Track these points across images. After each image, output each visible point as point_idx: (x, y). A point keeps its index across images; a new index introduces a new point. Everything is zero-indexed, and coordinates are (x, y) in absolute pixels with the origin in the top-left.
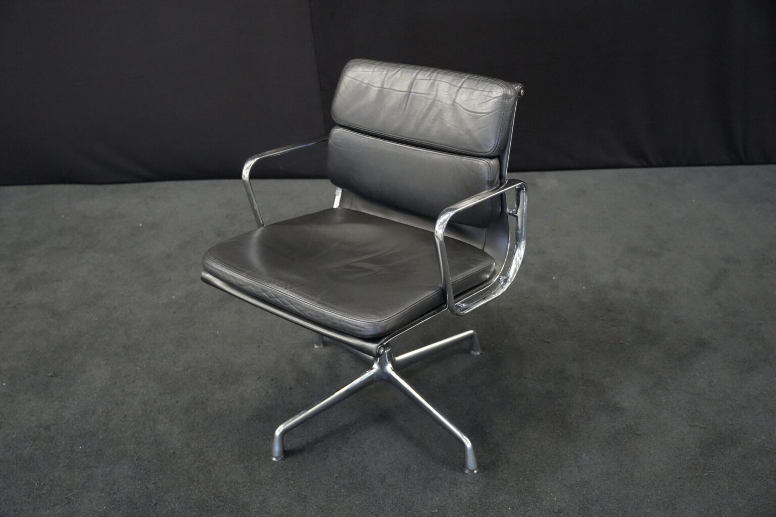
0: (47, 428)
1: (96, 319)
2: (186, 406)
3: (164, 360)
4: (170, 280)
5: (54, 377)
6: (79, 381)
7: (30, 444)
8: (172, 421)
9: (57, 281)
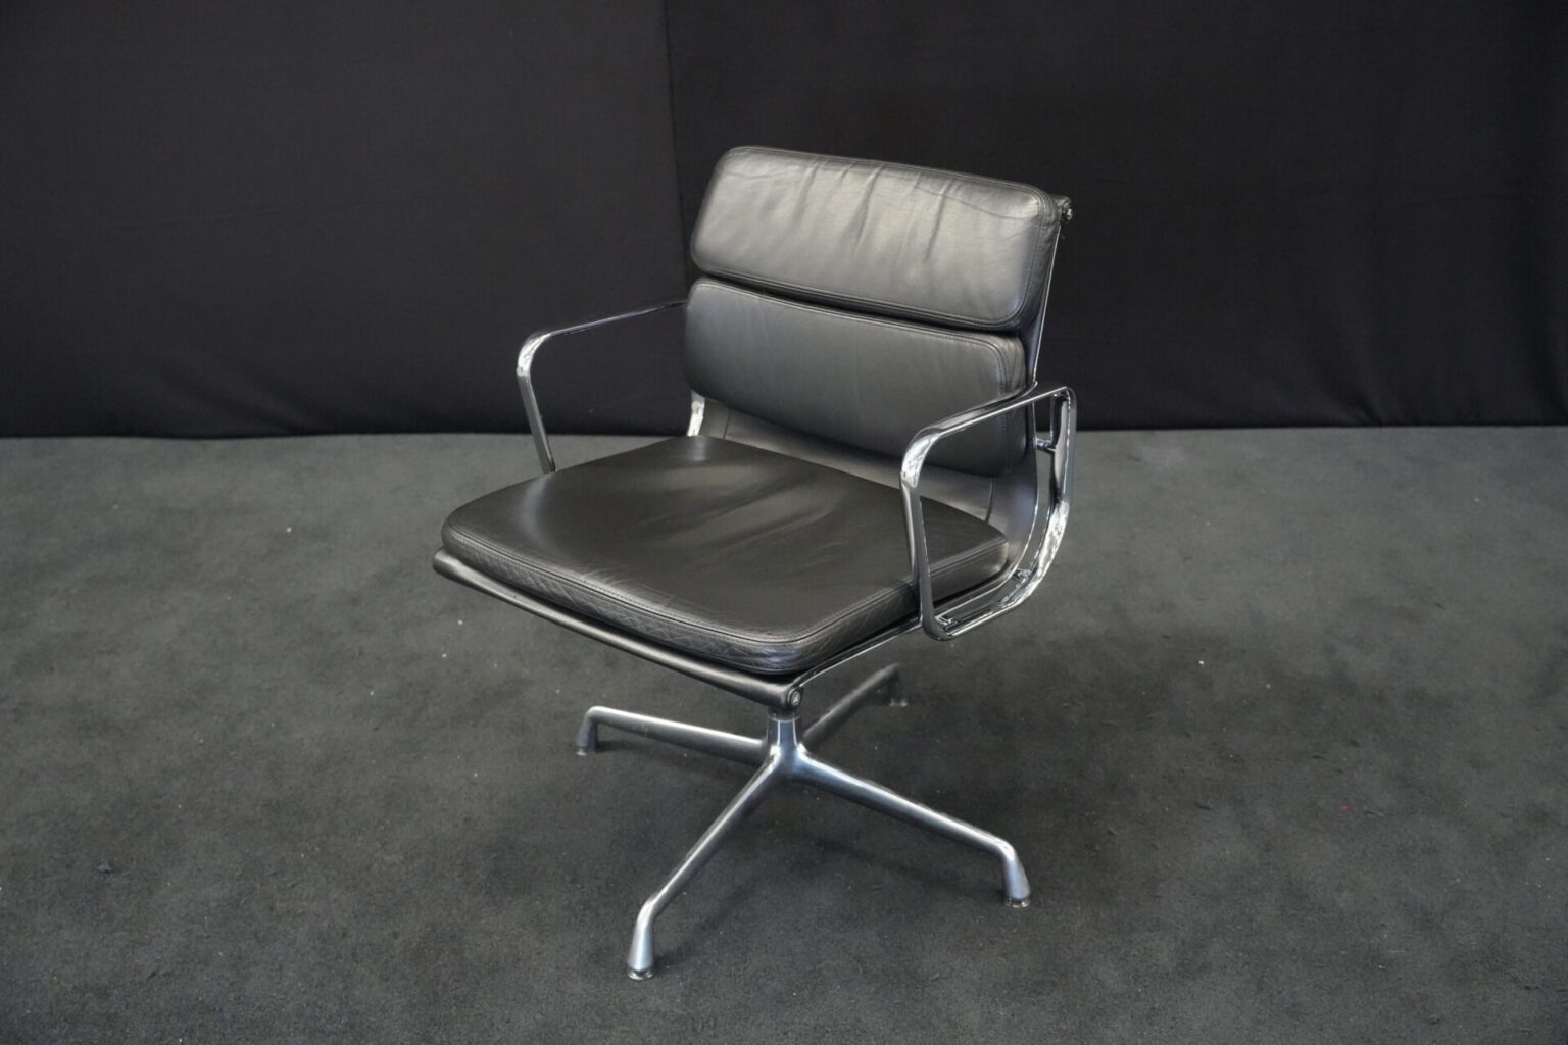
0: (103, 994)
1: (202, 741)
2: (415, 945)
3: (360, 838)
4: (361, 653)
5: (112, 875)
6: (169, 884)
7: (64, 1032)
8: (387, 980)
9: (109, 652)
